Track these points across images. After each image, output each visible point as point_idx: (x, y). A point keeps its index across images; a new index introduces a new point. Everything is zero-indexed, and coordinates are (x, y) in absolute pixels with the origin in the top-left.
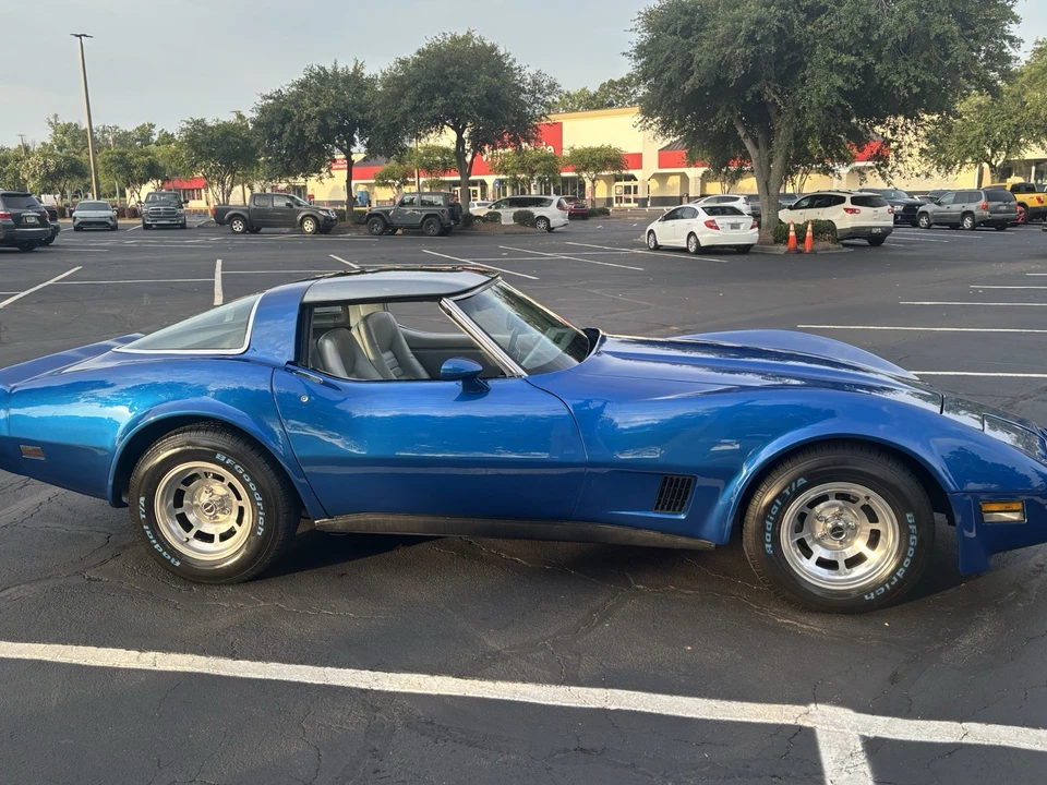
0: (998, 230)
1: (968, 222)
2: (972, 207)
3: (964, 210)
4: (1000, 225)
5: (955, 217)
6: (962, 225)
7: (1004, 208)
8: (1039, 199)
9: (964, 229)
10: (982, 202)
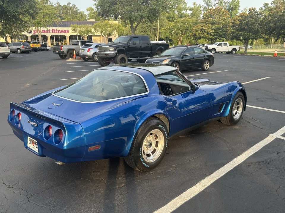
0: (27, 53)
1: (19, 51)
2: (19, 47)
3: (17, 48)
4: (27, 52)
5: (15, 50)
6: (17, 52)
7: (28, 47)
8: (33, 45)
9: (18, 53)
10: (22, 46)
